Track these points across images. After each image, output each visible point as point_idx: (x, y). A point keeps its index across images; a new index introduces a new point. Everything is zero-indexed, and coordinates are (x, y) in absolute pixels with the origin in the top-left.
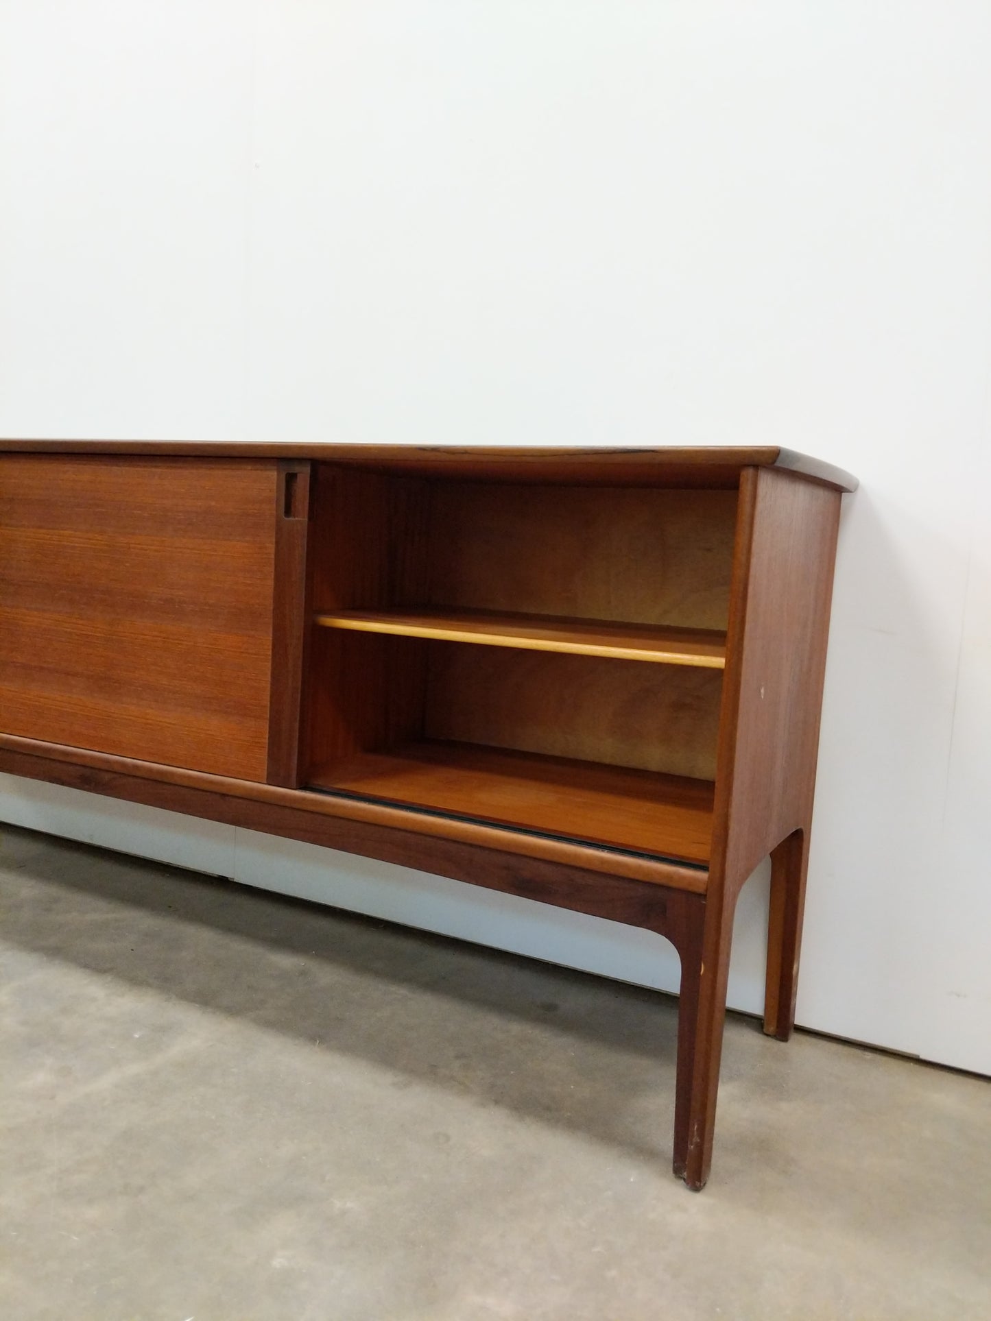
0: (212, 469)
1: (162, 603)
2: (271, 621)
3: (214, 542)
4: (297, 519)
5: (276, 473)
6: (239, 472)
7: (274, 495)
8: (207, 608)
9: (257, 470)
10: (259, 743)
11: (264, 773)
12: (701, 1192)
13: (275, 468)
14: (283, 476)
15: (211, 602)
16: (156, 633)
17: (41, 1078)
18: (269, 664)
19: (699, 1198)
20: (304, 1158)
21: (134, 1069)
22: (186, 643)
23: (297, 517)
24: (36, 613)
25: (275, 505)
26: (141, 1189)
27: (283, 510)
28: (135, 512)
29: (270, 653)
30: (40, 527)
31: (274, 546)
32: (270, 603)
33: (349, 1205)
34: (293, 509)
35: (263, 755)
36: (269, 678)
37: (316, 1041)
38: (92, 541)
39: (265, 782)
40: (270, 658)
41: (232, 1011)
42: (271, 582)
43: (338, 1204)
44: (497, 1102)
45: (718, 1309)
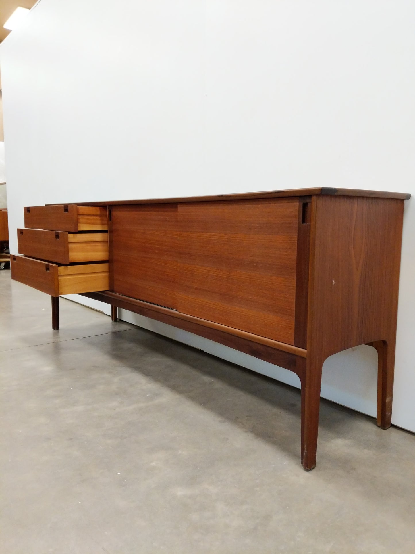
0: (270, 203)
1: (249, 263)
2: (296, 271)
3: (271, 236)
4: (307, 224)
5: (298, 203)
6: (282, 204)
7: (297, 213)
8: (268, 265)
9: (289, 202)
10: (291, 327)
11: (293, 341)
12: (308, 472)
13: (298, 201)
14: (302, 204)
15: (269, 262)
16: (247, 276)
17: (115, 404)
18: (295, 291)
19: (307, 474)
20: (178, 437)
21: (142, 405)
22: (259, 280)
23: (308, 223)
24: (201, 267)
25: (297, 218)
26: (126, 438)
27: (301, 221)
28: (238, 224)
29: (295, 286)
30: (202, 232)
31: (297, 237)
32: (295, 263)
33: (183, 453)
34: (306, 219)
35: (292, 332)
36: (295, 298)
37: (202, 404)
38: (222, 237)
39: (293, 345)
40: (295, 288)
41: (180, 392)
42: (296, 254)
43: (180, 452)
44: (252, 432)
45: (288, 507)
